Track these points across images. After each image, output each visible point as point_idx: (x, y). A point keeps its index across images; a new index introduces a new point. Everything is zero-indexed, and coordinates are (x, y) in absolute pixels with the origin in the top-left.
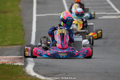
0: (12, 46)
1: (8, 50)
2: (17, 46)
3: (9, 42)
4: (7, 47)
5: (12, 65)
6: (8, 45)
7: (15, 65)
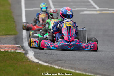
0: (7, 36)
1: (4, 39)
2: (11, 36)
3: (3, 32)
4: (2, 37)
5: (15, 52)
6: (3, 35)
7: (18, 52)
